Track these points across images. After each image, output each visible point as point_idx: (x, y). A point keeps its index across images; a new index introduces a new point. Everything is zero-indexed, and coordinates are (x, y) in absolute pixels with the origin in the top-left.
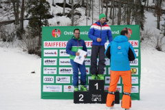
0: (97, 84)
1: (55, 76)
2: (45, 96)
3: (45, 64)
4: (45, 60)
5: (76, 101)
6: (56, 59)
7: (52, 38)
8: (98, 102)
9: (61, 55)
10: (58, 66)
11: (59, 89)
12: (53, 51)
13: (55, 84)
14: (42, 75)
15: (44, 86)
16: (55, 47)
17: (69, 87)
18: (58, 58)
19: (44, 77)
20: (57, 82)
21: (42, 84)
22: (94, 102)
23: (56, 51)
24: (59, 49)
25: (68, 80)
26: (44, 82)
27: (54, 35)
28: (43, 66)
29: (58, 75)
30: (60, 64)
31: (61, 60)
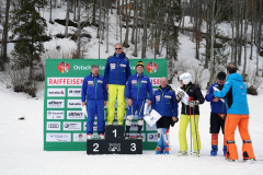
0: (115, 131)
1: (62, 121)
2: (49, 147)
3: (48, 106)
4: (49, 101)
5: (90, 152)
6: (63, 101)
7: (59, 73)
8: (116, 152)
9: (70, 95)
10: (66, 109)
11: (67, 138)
12: (60, 90)
13: (62, 131)
14: (46, 120)
15: (48, 135)
16: (62, 84)
17: (80, 136)
18: (66, 98)
19: (48, 123)
20: (65, 129)
21: (45, 132)
22: (112, 153)
23: (64, 90)
24: (66, 88)
25: (78, 126)
26: (48, 129)
27: (60, 70)
28: (46, 109)
29: (66, 120)
30: (69, 106)
31: (69, 101)
